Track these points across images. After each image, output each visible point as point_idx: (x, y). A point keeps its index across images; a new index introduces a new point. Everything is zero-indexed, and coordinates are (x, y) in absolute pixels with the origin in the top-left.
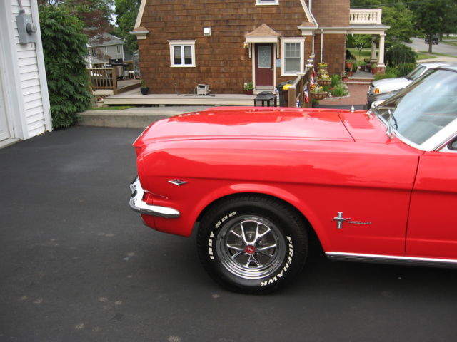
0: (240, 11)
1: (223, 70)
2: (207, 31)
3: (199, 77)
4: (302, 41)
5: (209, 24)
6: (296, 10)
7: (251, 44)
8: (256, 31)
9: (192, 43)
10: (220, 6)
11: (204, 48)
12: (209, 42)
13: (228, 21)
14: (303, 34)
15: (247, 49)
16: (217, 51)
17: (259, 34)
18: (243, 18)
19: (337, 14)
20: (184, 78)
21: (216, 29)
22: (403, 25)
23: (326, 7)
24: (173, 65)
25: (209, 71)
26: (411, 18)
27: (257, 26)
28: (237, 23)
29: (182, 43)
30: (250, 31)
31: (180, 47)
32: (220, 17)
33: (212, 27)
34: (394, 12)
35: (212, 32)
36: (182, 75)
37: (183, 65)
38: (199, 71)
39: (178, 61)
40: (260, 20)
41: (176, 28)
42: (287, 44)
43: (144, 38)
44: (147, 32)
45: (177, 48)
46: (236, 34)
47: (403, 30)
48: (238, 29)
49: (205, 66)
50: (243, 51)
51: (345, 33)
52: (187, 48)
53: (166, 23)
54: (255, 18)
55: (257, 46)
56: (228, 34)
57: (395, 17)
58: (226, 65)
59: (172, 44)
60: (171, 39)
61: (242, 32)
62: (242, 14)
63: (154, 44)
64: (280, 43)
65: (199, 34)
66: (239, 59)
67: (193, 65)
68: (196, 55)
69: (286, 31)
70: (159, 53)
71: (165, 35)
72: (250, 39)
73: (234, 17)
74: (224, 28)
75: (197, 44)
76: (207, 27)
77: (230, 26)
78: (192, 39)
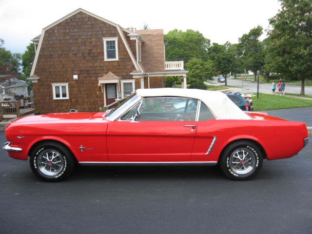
0: (95, 65)
1: (86, 100)
2: (75, 77)
3: (72, 105)
4: (133, 81)
5: (77, 72)
6: (129, 63)
7: (103, 84)
8: (105, 76)
9: (66, 85)
10: (83, 62)
11: (74, 87)
12: (76, 83)
13: (88, 71)
14: (134, 77)
15: (100, 87)
16: (82, 89)
17: (107, 78)
18: (97, 68)
19: (157, 64)
20: (62, 106)
21: (81, 76)
22: (207, 70)
23: (150, 60)
24: (55, 98)
25: (77, 101)
26: (211, 65)
27: (106, 73)
28: (94, 72)
29: (60, 85)
30: (101, 76)
31: (59, 87)
32: (83, 68)
33: (79, 75)
34: (201, 62)
35: (79, 77)
36: (60, 104)
37: (61, 98)
38: (71, 102)
39: (58, 96)
40: (107, 69)
42: (124, 84)
43: (37, 82)
44: (38, 78)
45: (57, 88)
46: (93, 79)
47: (207, 73)
48: (94, 75)
49: (75, 98)
50: (98, 89)
51: (163, 75)
52: (64, 87)
53: (50, 72)
54: (104, 68)
55: (107, 85)
56: (88, 79)
57: (202, 65)
58: (88, 97)
59: (54, 85)
60: (53, 82)
61: (97, 77)
62: (97, 67)
63: (43, 85)
64: (120, 83)
65: (71, 78)
66: (96, 93)
67: (67, 98)
68: (69, 92)
69: (123, 76)
70: (46, 91)
71: (49, 80)
72: (102, 81)
73: (92, 69)
74: (86, 75)
75: (69, 85)
76: (75, 74)
77: (89, 74)
78: (67, 82)
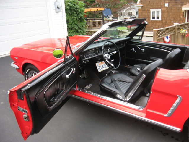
2: (167, 5)
3: (162, 25)
5: (168, 2)
7: (186, 11)
8: (188, 5)
11: (165, 12)
12: (167, 9)
15: (183, 13)
16: (170, 14)
20: (156, 25)
21: (171, 4)
24: (151, 19)
25: (166, 22)
29: (156, 10)
30: (185, 5)
31: (155, 12)
33: (169, 3)
35: (169, 5)
36: (155, 24)
37: (156, 19)
38: (162, 22)
39: (154, 18)
41: (154, 4)
43: (141, 8)
44: (142, 5)
45: (154, 12)
46: (179, 6)
48: (180, 4)
49: (165, 20)
50: (182, 14)
52: (158, 12)
53: (150, 2)
56: (176, 6)
59: (152, 10)
60: (151, 8)
61: (182, 5)
63: (144, 10)
65: (163, 6)
66: (180, 18)
67: (160, 20)
68: (161, 15)
70: (146, 14)
71: (149, 7)
72: (185, 8)
74: (174, 4)
75: (162, 10)
76: (166, 3)
77: (176, 3)
78: (160, 8)
